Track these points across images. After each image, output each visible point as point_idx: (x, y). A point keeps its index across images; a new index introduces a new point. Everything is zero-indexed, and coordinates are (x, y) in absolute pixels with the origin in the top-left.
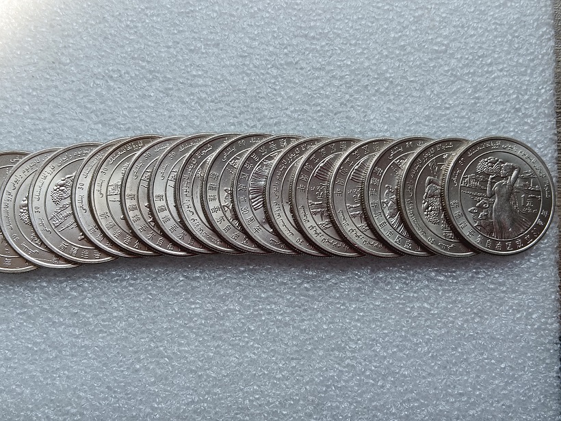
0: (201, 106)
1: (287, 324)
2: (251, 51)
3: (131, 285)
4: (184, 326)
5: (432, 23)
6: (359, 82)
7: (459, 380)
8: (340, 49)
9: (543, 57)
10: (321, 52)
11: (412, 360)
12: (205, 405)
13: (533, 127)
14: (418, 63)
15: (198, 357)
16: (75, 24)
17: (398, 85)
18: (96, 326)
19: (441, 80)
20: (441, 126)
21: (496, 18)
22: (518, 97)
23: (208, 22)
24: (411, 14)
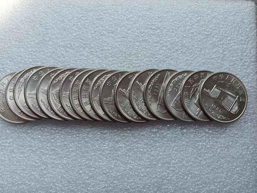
0: (107, 59)
1: (145, 153)
2: (128, 35)
3: (77, 137)
4: (101, 154)
5: (205, 22)
6: (174, 48)
7: (219, 176)
8: (165, 34)
9: (252, 37)
10: (157, 35)
11: (199, 167)
12: (111, 188)
13: (248, 67)
14: (199, 39)
15: (107, 168)
16: (51, 24)
17: (191, 49)
18: (62, 155)
19: (209, 47)
20: (209, 67)
21: (232, 20)
22: (241, 54)
23: (109, 23)
24: (195, 19)
